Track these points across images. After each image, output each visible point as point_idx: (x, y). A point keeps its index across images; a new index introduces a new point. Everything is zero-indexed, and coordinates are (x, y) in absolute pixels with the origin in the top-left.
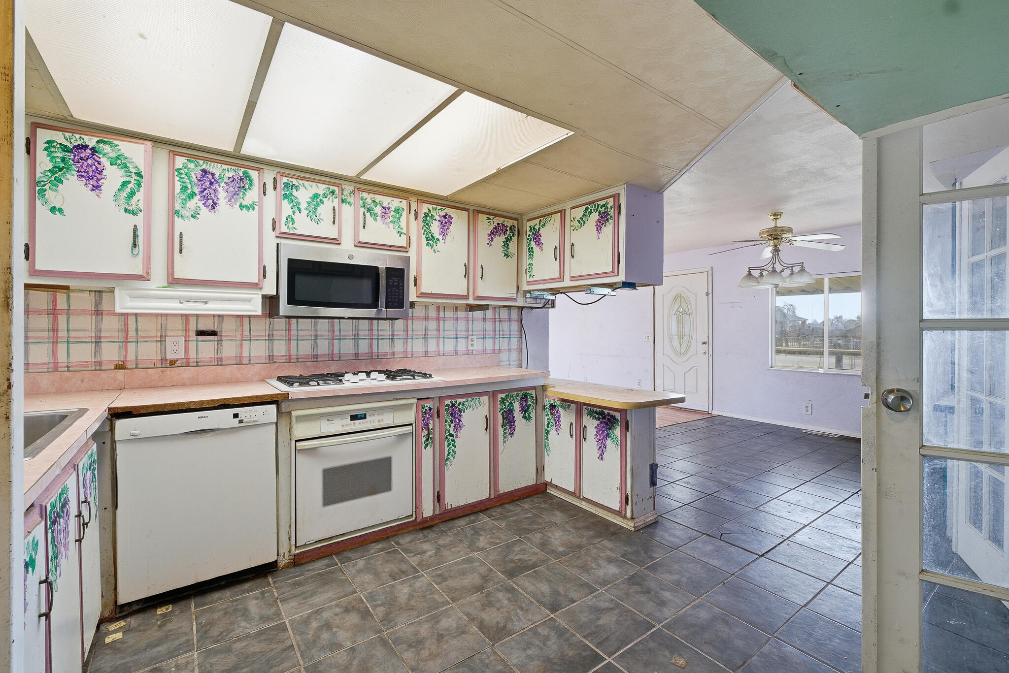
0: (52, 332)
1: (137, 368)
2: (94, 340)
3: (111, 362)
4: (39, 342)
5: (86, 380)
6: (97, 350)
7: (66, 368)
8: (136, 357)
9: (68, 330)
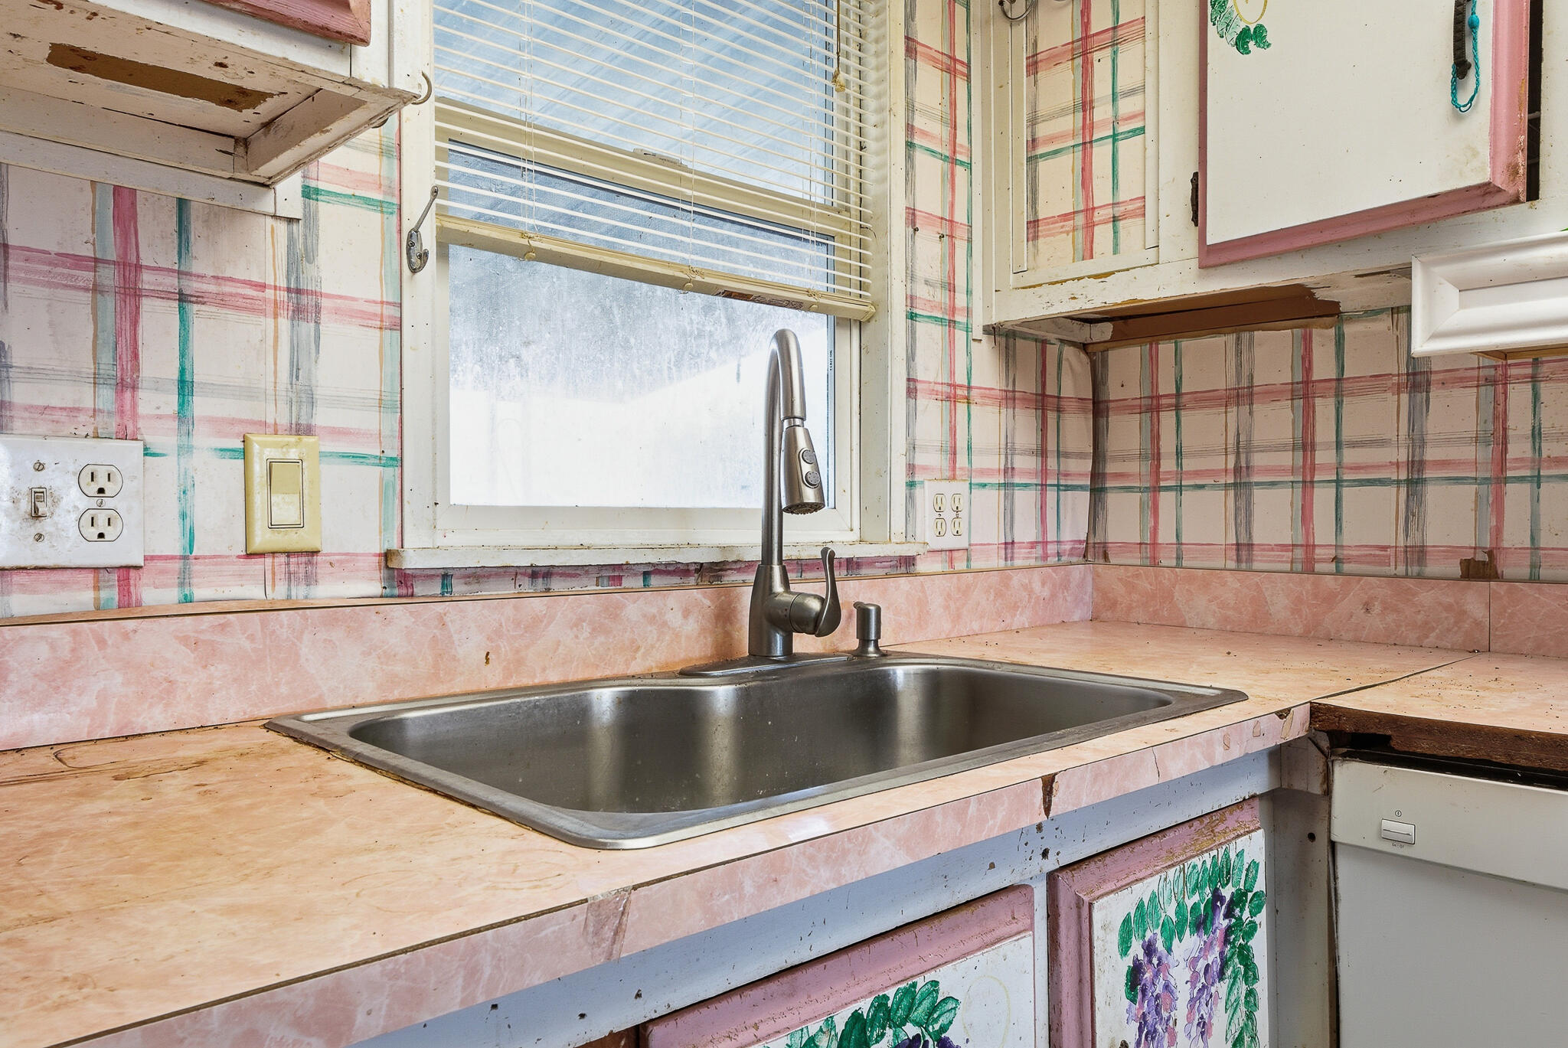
0: (1300, 453)
1: (1534, 579)
2: (1403, 476)
3: (1452, 550)
4: (1273, 484)
5: (1377, 608)
6: (1413, 514)
7: (1333, 566)
8: (1533, 539)
9: (1339, 445)
